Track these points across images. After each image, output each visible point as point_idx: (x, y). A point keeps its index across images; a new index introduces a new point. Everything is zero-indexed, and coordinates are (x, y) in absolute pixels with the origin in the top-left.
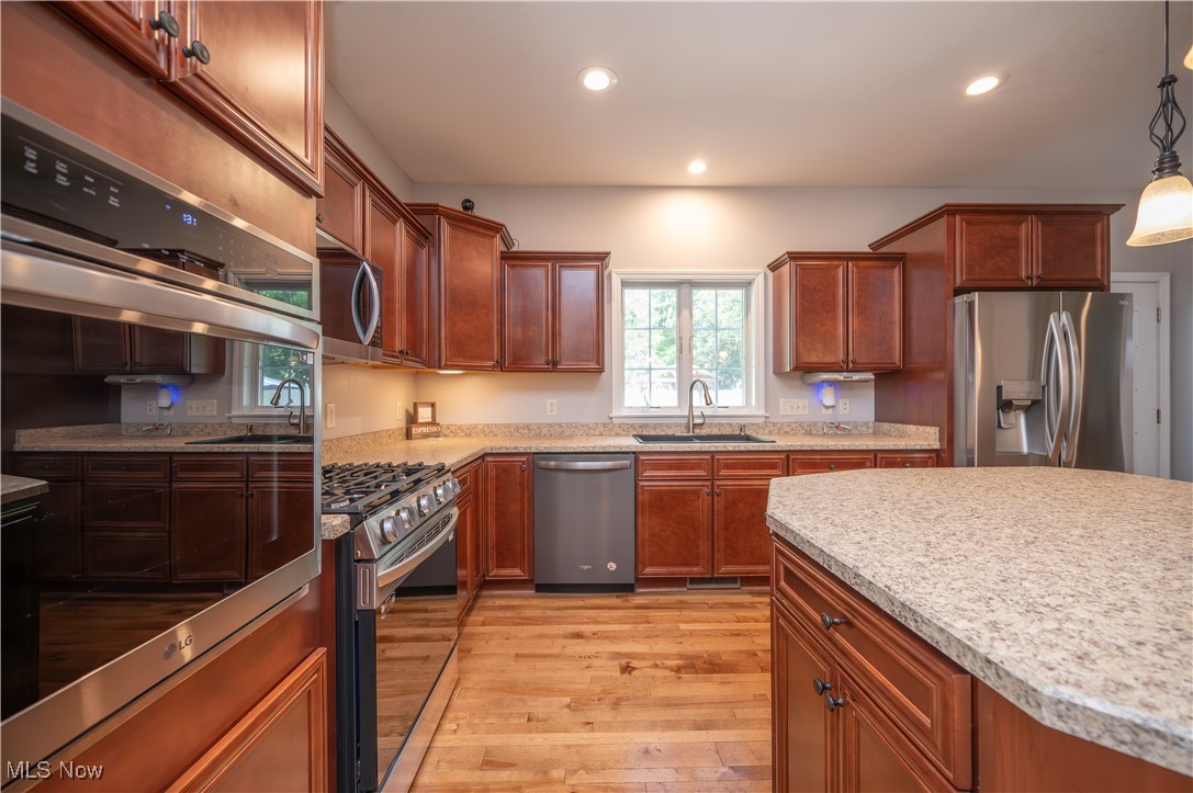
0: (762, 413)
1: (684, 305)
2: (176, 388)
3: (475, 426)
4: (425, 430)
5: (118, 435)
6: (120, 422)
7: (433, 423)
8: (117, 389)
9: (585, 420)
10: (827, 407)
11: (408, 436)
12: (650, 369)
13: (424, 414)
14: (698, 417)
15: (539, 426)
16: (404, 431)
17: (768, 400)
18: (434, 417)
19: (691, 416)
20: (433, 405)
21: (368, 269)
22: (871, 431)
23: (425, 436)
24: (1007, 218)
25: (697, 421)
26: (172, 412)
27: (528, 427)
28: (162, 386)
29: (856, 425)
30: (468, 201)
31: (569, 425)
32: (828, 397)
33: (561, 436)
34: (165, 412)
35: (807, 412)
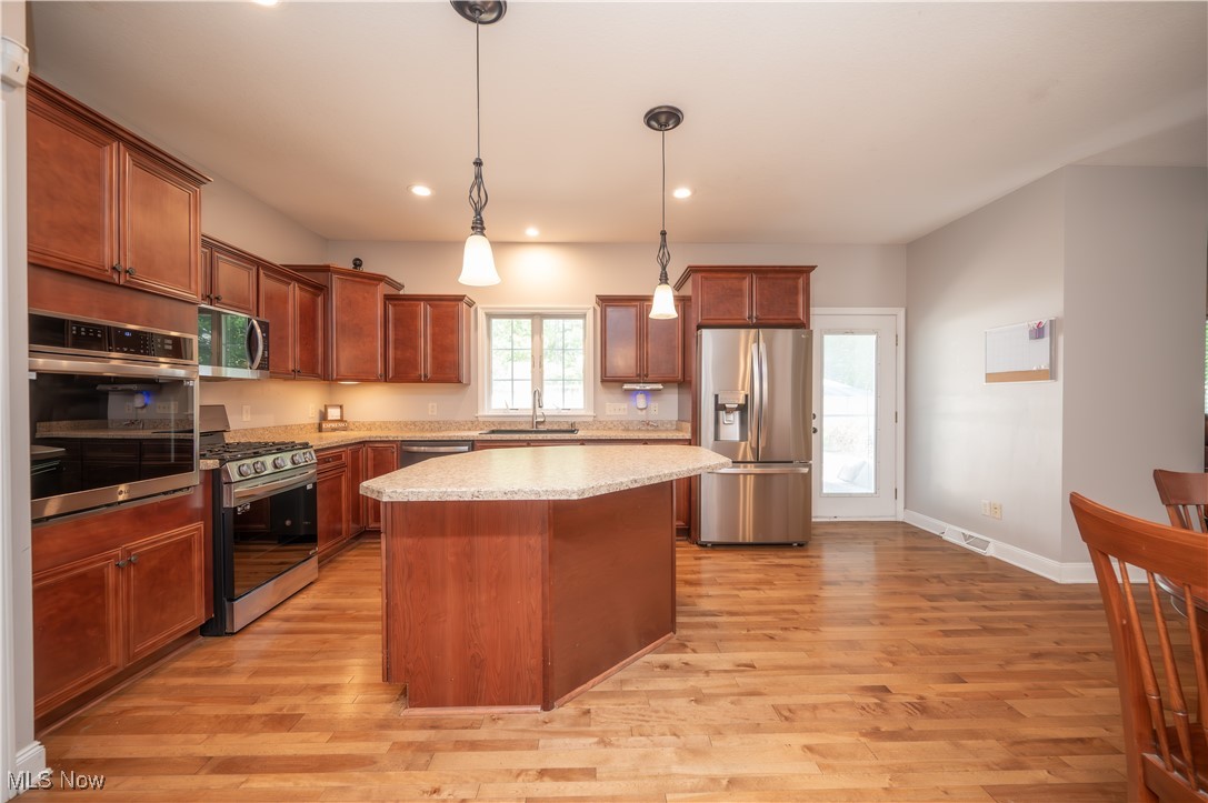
0: (592, 414)
1: (537, 331)
2: (148, 394)
3: (374, 423)
4: (334, 425)
5: (106, 427)
6: (106, 418)
7: (341, 420)
8: (106, 394)
9: (457, 419)
10: (642, 409)
11: (320, 429)
12: (512, 380)
13: (334, 413)
14: (540, 416)
15: (423, 423)
16: (316, 426)
17: (596, 405)
18: (342, 416)
19: (534, 415)
20: (341, 407)
21: (255, 322)
22: (674, 427)
23: (334, 430)
24: (734, 275)
25: (539, 420)
26: (144, 411)
27: (414, 423)
28: (137, 392)
29: (663, 423)
30: (358, 259)
31: (445, 423)
32: (641, 401)
33: (439, 430)
34: (140, 411)
35: (626, 413)
